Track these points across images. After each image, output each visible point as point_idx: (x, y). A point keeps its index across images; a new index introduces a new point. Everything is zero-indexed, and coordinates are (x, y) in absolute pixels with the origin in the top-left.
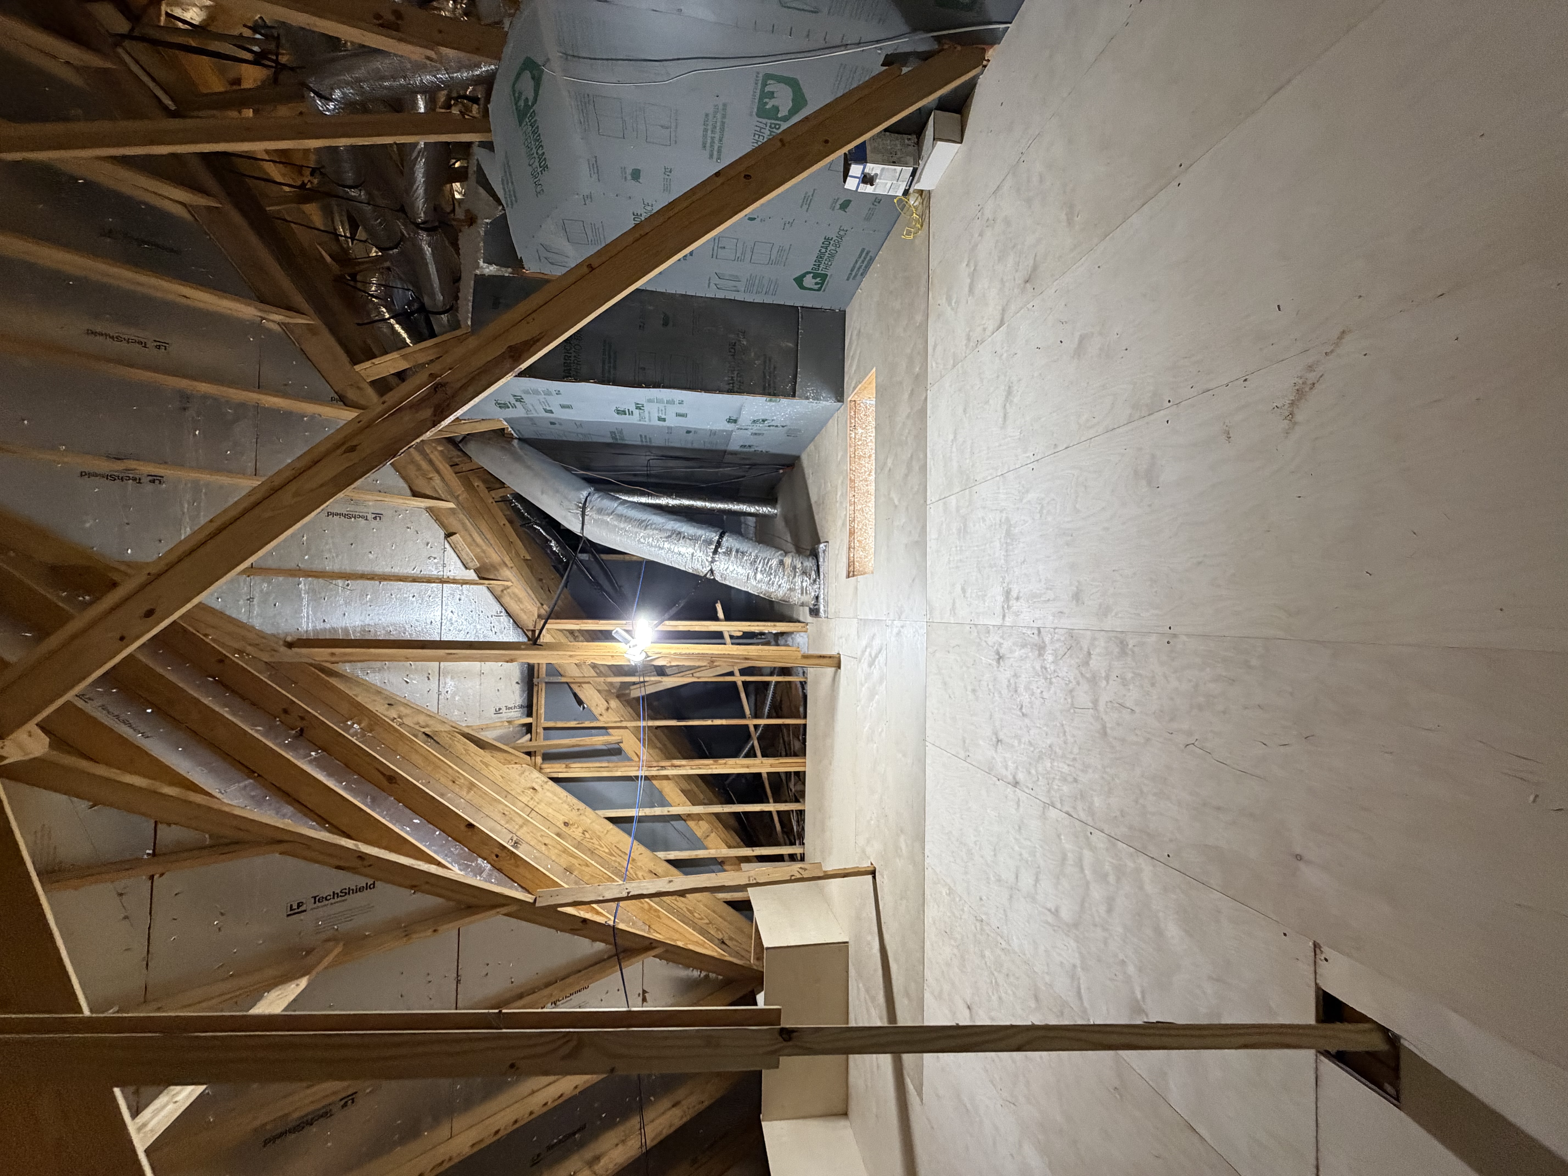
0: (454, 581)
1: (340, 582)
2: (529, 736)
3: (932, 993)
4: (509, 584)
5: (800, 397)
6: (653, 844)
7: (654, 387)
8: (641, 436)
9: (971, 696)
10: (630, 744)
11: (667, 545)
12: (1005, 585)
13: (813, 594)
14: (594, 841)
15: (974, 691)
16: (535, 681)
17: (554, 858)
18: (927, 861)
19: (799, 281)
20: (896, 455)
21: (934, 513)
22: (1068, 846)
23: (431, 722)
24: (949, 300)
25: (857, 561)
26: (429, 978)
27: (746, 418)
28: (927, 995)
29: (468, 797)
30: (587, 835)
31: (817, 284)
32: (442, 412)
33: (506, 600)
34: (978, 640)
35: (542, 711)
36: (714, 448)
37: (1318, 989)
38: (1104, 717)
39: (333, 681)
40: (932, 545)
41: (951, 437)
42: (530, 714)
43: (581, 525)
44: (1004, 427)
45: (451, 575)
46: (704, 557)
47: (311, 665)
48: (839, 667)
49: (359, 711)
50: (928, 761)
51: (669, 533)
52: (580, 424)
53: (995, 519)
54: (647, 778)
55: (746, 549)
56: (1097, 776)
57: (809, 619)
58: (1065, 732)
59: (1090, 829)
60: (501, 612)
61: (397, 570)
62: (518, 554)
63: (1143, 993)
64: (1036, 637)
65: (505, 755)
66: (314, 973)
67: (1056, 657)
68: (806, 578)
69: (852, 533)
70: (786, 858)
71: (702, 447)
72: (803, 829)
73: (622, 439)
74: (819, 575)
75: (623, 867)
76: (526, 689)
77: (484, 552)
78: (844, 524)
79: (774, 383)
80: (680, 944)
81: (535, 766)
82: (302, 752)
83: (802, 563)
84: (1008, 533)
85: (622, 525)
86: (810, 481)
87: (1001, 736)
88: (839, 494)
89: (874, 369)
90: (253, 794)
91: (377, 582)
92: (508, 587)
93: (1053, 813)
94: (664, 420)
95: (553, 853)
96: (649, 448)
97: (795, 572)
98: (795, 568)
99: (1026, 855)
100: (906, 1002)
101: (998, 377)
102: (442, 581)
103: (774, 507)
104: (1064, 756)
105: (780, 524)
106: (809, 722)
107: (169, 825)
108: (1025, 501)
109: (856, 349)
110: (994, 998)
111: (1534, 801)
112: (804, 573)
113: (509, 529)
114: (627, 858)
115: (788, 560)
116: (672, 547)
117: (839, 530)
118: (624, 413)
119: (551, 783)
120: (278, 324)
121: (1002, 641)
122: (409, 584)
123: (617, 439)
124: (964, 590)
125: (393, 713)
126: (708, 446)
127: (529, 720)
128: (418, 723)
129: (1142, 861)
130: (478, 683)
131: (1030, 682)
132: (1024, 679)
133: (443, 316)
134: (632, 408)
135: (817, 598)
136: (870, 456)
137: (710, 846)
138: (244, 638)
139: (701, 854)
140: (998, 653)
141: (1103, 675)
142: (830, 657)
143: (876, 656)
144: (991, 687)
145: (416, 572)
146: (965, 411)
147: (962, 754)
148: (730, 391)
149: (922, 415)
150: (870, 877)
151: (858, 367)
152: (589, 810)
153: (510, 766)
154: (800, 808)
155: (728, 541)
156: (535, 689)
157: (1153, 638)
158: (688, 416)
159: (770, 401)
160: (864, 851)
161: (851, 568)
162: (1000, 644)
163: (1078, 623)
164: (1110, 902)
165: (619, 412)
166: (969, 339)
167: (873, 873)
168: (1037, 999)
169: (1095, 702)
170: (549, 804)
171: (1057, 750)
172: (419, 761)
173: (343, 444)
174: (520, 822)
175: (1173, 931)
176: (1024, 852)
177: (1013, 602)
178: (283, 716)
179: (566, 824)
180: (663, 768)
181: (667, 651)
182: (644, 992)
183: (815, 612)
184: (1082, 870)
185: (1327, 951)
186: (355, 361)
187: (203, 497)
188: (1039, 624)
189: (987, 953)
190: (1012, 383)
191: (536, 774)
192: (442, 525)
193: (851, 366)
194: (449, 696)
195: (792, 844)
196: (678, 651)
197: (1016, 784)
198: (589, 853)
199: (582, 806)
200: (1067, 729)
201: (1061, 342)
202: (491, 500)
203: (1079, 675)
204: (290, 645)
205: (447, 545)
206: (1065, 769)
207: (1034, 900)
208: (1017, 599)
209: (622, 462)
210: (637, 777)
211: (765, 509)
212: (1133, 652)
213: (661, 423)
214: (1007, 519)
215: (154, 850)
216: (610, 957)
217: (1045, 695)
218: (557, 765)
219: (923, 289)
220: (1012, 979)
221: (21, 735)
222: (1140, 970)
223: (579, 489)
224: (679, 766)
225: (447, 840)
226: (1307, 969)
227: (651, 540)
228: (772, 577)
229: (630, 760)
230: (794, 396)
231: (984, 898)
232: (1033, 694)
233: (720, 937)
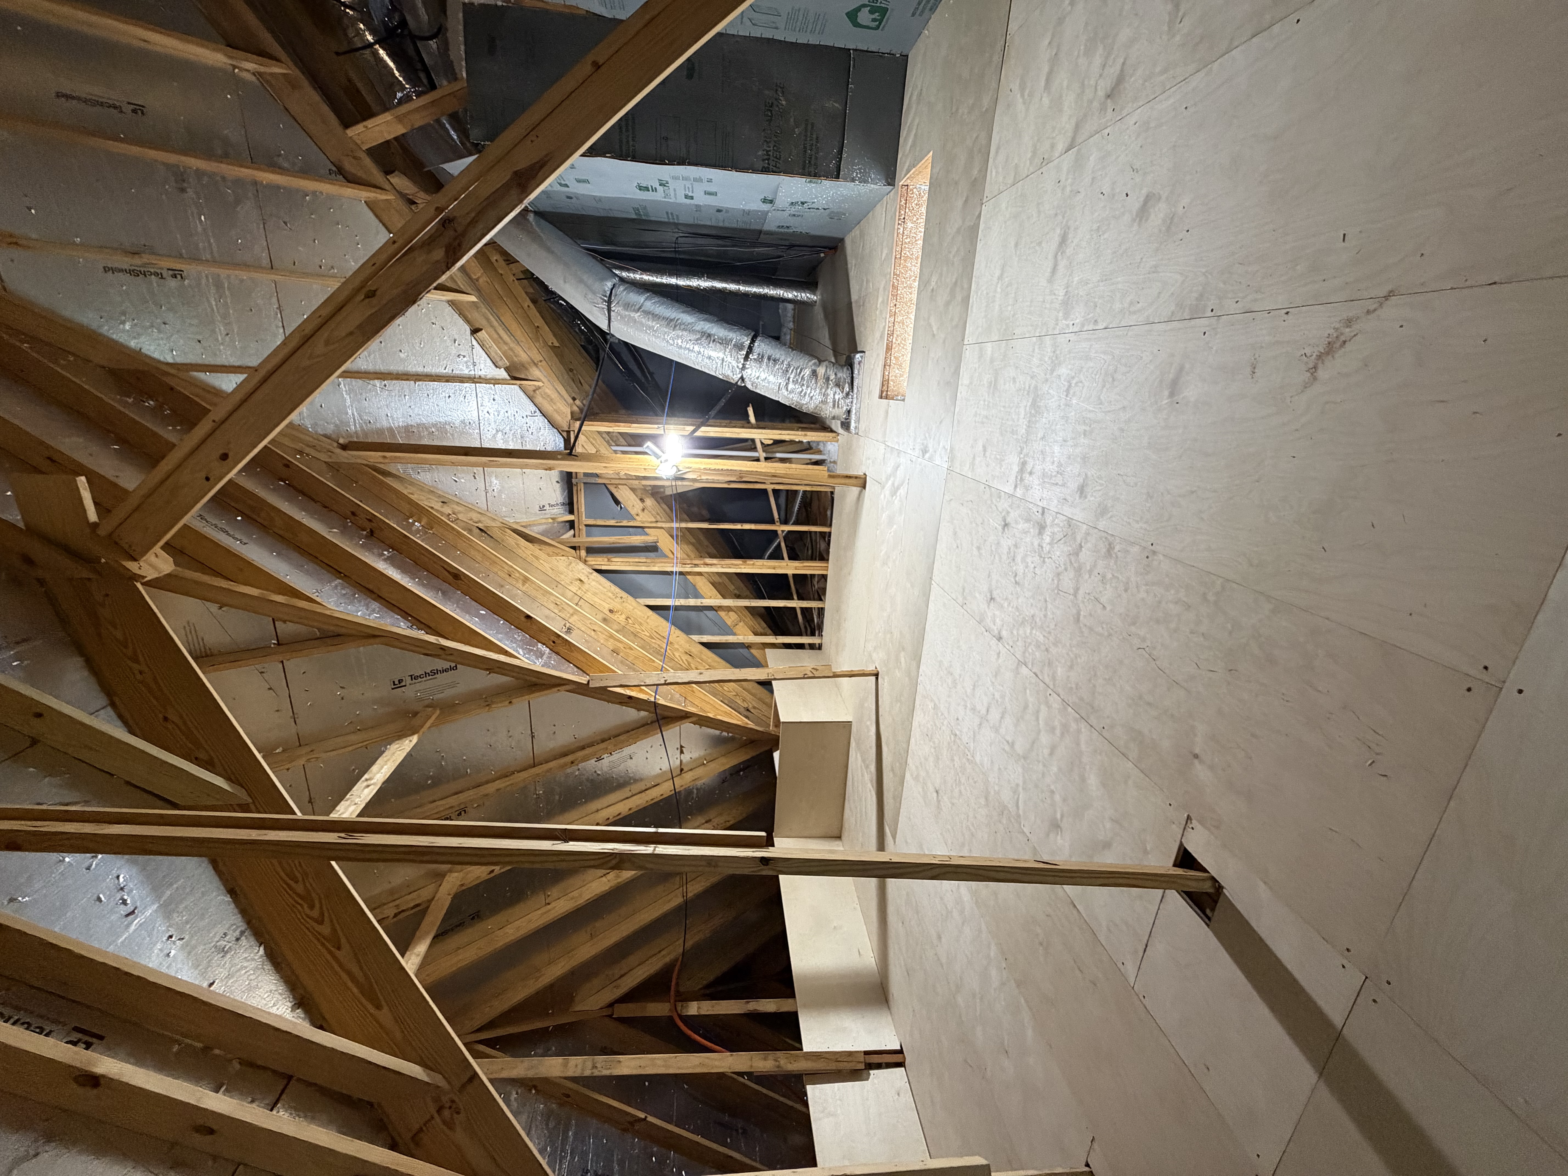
0: (487, 381)
1: (377, 383)
2: (572, 532)
3: (912, 775)
4: (540, 384)
5: (845, 180)
6: (688, 628)
7: (679, 164)
8: (667, 213)
9: (975, 552)
10: (666, 543)
11: (697, 348)
12: (1022, 456)
13: (845, 409)
14: (636, 626)
15: (979, 548)
16: (574, 481)
17: (602, 641)
18: (920, 678)
19: (852, 16)
20: (941, 275)
21: (970, 355)
22: (1031, 699)
23: (483, 519)
24: (1022, 88)
25: (892, 380)
26: (510, 734)
27: (783, 200)
28: (908, 776)
29: (524, 589)
30: (630, 621)
31: (874, 20)
32: (454, 253)
33: (539, 399)
34: (989, 502)
35: (583, 509)
36: (748, 227)
37: (1181, 844)
38: (1081, 605)
39: (389, 481)
40: (962, 392)
41: (998, 273)
42: (571, 512)
43: (607, 322)
44: (1050, 281)
45: (482, 373)
46: (734, 363)
47: (366, 465)
48: (864, 487)
49: (419, 511)
50: (932, 598)
51: (698, 336)
52: (599, 200)
53: (1024, 383)
54: (681, 573)
55: (778, 356)
56: (1064, 651)
57: (840, 430)
58: (1046, 608)
59: (1050, 691)
60: (535, 412)
61: (429, 370)
62: (545, 342)
63: (1062, 816)
64: (1040, 516)
65: (552, 548)
66: (421, 733)
67: (1053, 539)
68: (838, 390)
69: (889, 348)
70: (807, 646)
71: (734, 225)
72: (822, 622)
73: (647, 215)
74: (852, 388)
75: (662, 648)
76: (566, 486)
77: (511, 349)
78: (882, 337)
79: (816, 158)
80: (711, 715)
81: (580, 559)
82: (375, 551)
83: (836, 374)
84: (1034, 404)
85: (650, 323)
86: (852, 274)
87: (995, 595)
88: (880, 300)
89: (931, 153)
90: (344, 592)
91: (412, 382)
92: (539, 388)
93: (1024, 670)
94: (692, 198)
95: (602, 638)
96: (676, 225)
97: (828, 384)
98: (828, 379)
99: (997, 696)
100: (891, 775)
101: (1056, 215)
102: (473, 380)
103: (813, 292)
104: (1042, 627)
105: (819, 314)
106: (834, 530)
107: (285, 622)
108: (1055, 374)
109: (914, 119)
110: (957, 790)
111: (1370, 765)
112: (838, 385)
113: (533, 312)
114: (665, 641)
115: (821, 371)
116: (702, 350)
117: (876, 342)
118: (647, 189)
119: (595, 574)
120: (254, 74)
121: (1010, 510)
122: (443, 384)
123: (640, 215)
124: (985, 450)
125: (447, 510)
126: (741, 225)
127: (571, 517)
128: (471, 519)
129: (1083, 725)
130: (521, 482)
131: (1026, 555)
132: (1021, 551)
133: (431, 42)
134: (656, 185)
135: (849, 412)
136: (917, 258)
137: (738, 632)
138: (301, 441)
139: (730, 639)
140: (1005, 520)
141: (1088, 568)
142: (856, 478)
143: (898, 488)
144: (993, 549)
145: (448, 371)
146: (1016, 245)
147: (960, 600)
148: (765, 170)
149: (972, 233)
150: (874, 678)
151: (914, 145)
152: (630, 598)
153: (558, 558)
154: (820, 606)
155: (761, 346)
156: (575, 489)
157: (1135, 549)
158: (719, 195)
159: (811, 182)
160: (870, 656)
161: (885, 388)
162: (1008, 513)
163: (1078, 515)
164: (1053, 750)
165: (640, 188)
166: (1034, 153)
167: (877, 675)
168: (986, 799)
169: (1077, 590)
170: (595, 594)
171: (1038, 620)
172: (479, 558)
173: (362, 287)
174: (571, 611)
175: (1093, 780)
176: (996, 694)
177: (1026, 476)
178: (353, 518)
179: (611, 611)
180: (696, 565)
181: (697, 466)
182: (682, 747)
183: (846, 425)
184: (1037, 719)
185: (1195, 823)
186: (347, 125)
187: (227, 293)
188: (1044, 504)
189: (956, 758)
190: (1069, 228)
191: (581, 565)
192: (468, 321)
193: (906, 139)
194: (495, 494)
195: (813, 634)
196: (708, 467)
197: (1000, 639)
198: (632, 637)
199: (624, 595)
200: (1049, 606)
201: (1127, 195)
202: (512, 278)
203: (1068, 561)
204: (344, 447)
205: (474, 343)
206: (1041, 639)
207: (997, 731)
208: (1031, 473)
209: (649, 237)
210: (672, 572)
211: (803, 295)
212: (1117, 557)
213: (688, 201)
214: (1036, 388)
215: (278, 641)
216: (652, 722)
217: (1037, 571)
218: (600, 559)
219: (996, 58)
220: (971, 781)
221: (150, 556)
222: (1064, 800)
223: (603, 279)
224: (711, 565)
225: (510, 628)
226: (1177, 830)
227: (680, 341)
228: (804, 388)
229: (666, 556)
230: (838, 177)
231: (960, 718)
232: (1027, 567)
233: (746, 706)
